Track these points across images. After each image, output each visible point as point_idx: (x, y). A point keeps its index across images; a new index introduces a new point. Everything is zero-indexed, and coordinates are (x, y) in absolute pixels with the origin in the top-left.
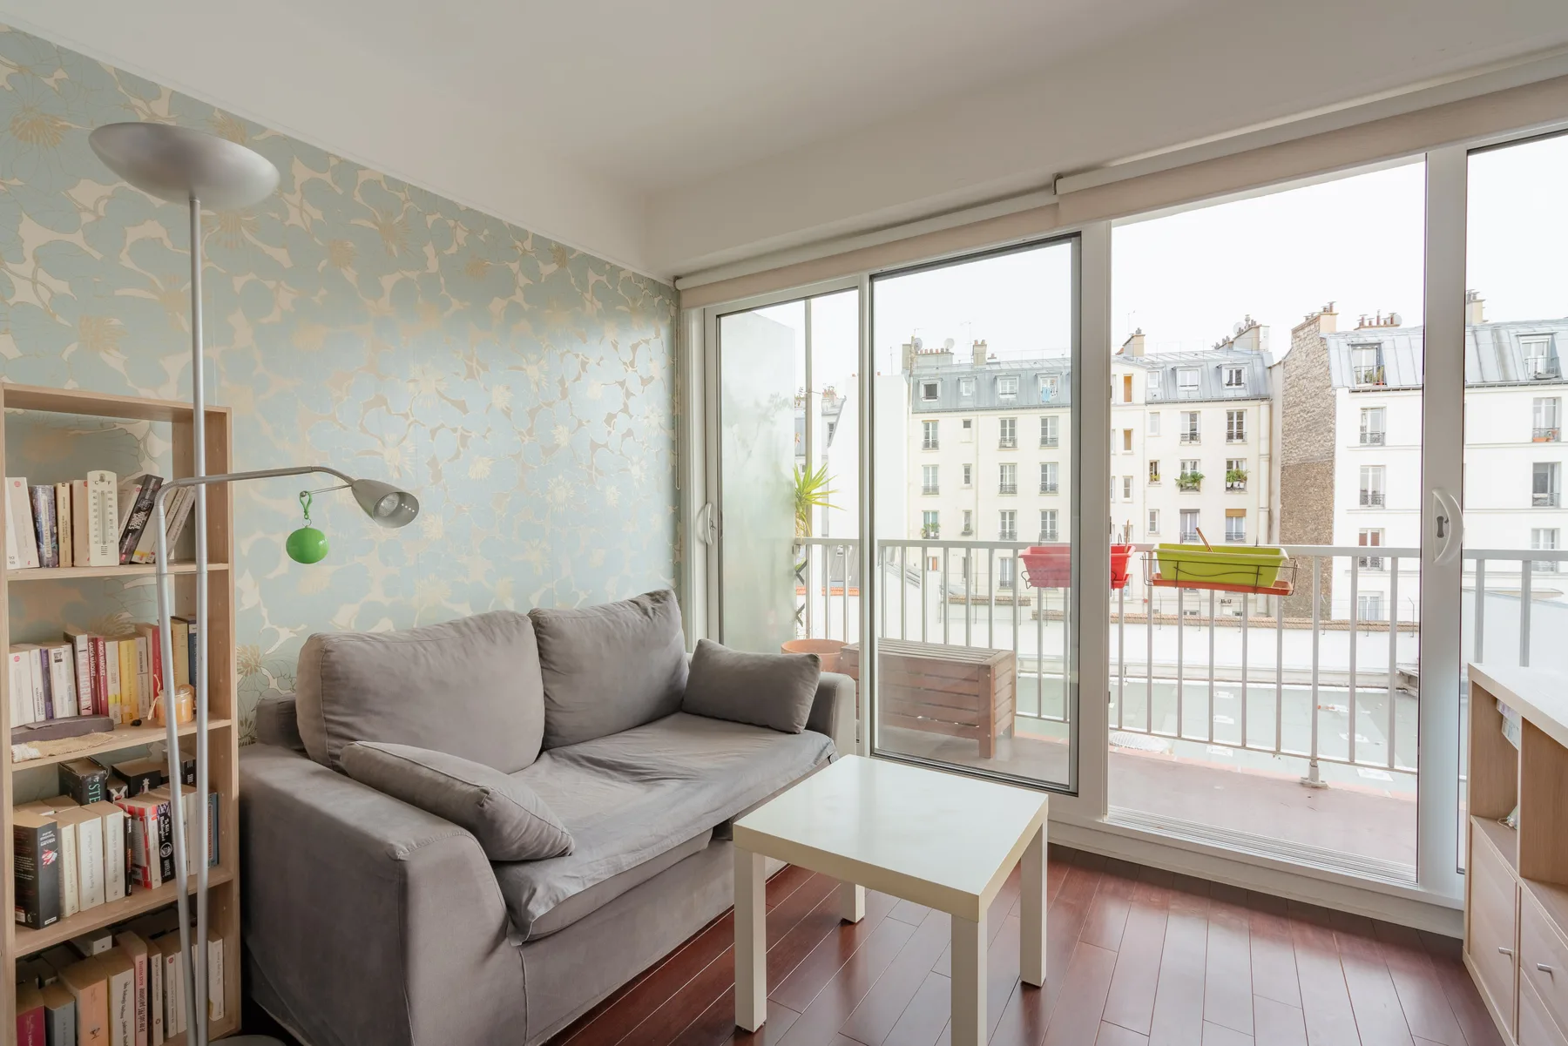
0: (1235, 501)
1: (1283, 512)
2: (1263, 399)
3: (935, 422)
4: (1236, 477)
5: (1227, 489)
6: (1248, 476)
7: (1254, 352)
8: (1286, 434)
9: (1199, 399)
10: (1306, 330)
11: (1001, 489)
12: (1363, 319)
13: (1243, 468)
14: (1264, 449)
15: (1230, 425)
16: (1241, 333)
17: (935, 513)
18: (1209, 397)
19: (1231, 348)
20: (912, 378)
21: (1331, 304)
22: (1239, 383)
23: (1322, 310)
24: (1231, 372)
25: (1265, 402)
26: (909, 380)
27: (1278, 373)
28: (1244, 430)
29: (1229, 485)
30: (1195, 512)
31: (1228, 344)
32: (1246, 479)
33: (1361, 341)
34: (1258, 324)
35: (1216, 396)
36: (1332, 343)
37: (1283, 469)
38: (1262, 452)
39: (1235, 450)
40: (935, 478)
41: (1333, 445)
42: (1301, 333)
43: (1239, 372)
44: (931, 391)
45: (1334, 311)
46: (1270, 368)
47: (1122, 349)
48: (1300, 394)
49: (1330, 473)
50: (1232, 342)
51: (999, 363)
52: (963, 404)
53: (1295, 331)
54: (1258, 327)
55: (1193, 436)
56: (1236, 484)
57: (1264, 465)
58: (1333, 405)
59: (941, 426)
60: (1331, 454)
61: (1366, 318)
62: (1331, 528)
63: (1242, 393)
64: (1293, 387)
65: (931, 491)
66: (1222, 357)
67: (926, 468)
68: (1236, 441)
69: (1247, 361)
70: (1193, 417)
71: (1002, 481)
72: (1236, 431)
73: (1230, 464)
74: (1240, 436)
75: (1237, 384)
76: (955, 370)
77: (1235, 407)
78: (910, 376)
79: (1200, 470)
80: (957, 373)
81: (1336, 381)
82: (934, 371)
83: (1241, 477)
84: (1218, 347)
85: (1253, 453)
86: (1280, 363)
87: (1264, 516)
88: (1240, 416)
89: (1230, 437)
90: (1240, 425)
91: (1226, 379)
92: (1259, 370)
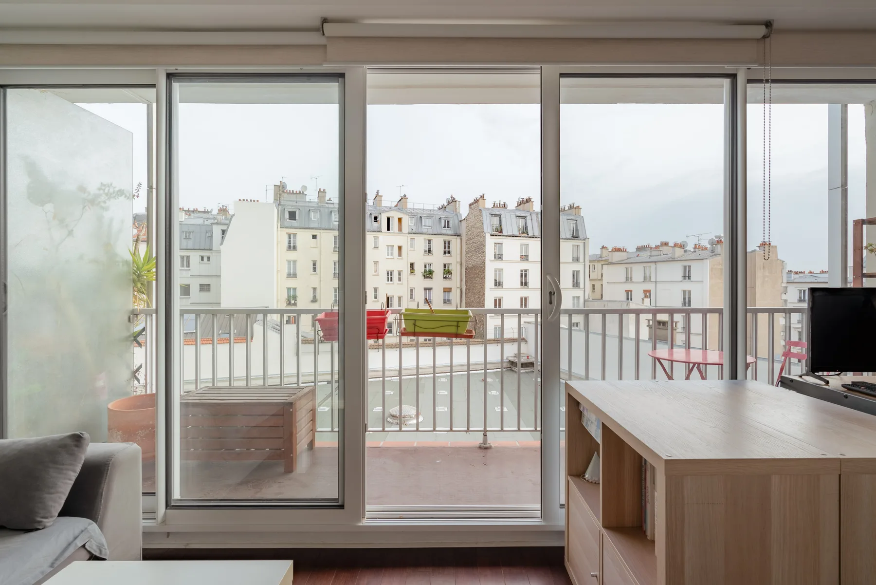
0: (447, 284)
1: (466, 289)
2: (458, 236)
3: (295, 235)
4: (447, 272)
5: (444, 278)
6: (453, 272)
7: (455, 213)
8: (467, 253)
9: (431, 233)
10: (474, 205)
11: (334, 275)
12: (494, 204)
13: (450, 268)
14: (459, 260)
15: (445, 247)
16: (449, 203)
17: (295, 289)
18: (436, 233)
19: (445, 210)
20: (280, 206)
21: (483, 195)
22: (448, 227)
23: (480, 197)
24: (445, 221)
25: (459, 237)
26: (279, 208)
27: (464, 223)
28: (451, 250)
29: (445, 276)
30: (430, 289)
31: (443, 208)
32: (451, 273)
33: (494, 213)
34: (456, 200)
35: (439, 232)
36: (484, 212)
37: (466, 269)
38: (458, 261)
39: (447, 259)
40: (295, 268)
41: (485, 259)
42: (472, 206)
43: (448, 222)
44: (292, 216)
45: (485, 198)
46: (461, 221)
47: (397, 204)
48: (472, 234)
49: (484, 272)
50: (446, 207)
51: (333, 203)
52: (312, 226)
53: (470, 205)
54: (456, 201)
55: (429, 251)
56: (447, 276)
57: (459, 267)
58: (485, 240)
59: (298, 237)
60: (484, 262)
61: (496, 203)
62: (484, 297)
63: (450, 232)
64: (470, 231)
65: (292, 276)
66: (442, 214)
67: (289, 262)
68: (447, 255)
69: (451, 217)
70: (429, 241)
71: (335, 271)
72: (447, 251)
73: (445, 266)
74: (449, 252)
75: (448, 228)
76: (307, 205)
77: (447, 238)
78: (279, 205)
79: (433, 268)
80: (308, 206)
81: (485, 231)
82: (295, 204)
83: (449, 272)
84: (440, 209)
85: (453, 261)
86: (464, 219)
87: (459, 291)
88: (449, 243)
89: (445, 253)
90: (449, 247)
91: (443, 225)
92: (456, 222)
